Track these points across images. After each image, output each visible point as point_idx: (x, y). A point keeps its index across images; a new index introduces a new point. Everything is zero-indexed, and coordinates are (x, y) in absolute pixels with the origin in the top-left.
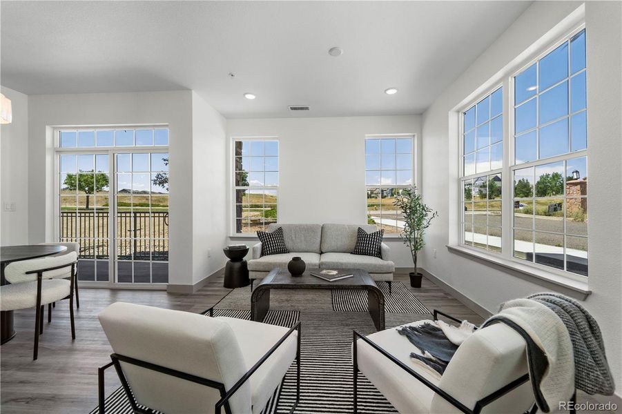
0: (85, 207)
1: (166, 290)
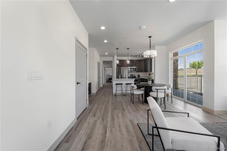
0: (196, 74)
1: (202, 108)
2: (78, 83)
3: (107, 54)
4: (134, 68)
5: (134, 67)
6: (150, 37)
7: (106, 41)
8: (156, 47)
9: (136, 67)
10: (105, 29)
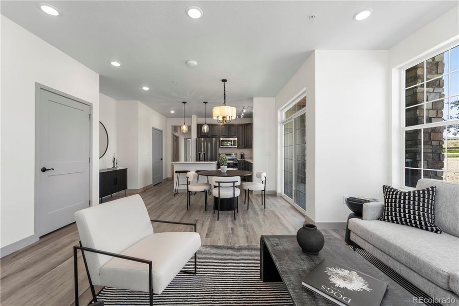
2: (44, 170)
3: (172, 112)
4: (232, 141)
5: (232, 139)
6: (224, 81)
7: (146, 89)
8: (254, 98)
9: (236, 139)
10: (121, 65)
